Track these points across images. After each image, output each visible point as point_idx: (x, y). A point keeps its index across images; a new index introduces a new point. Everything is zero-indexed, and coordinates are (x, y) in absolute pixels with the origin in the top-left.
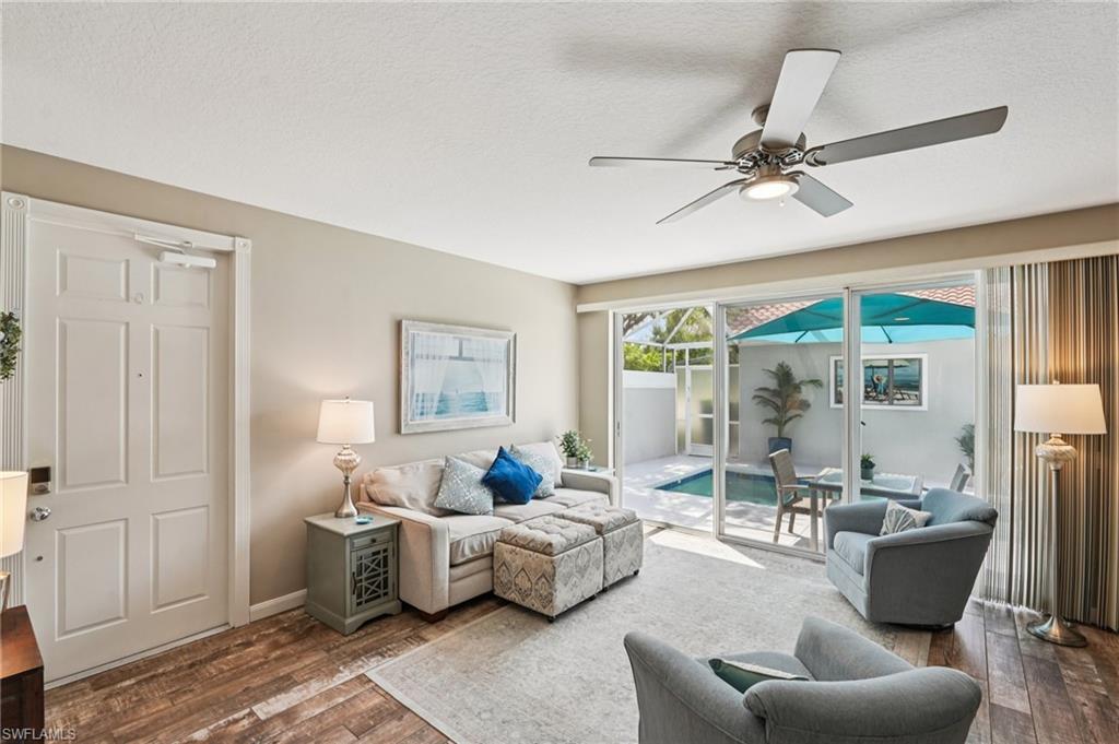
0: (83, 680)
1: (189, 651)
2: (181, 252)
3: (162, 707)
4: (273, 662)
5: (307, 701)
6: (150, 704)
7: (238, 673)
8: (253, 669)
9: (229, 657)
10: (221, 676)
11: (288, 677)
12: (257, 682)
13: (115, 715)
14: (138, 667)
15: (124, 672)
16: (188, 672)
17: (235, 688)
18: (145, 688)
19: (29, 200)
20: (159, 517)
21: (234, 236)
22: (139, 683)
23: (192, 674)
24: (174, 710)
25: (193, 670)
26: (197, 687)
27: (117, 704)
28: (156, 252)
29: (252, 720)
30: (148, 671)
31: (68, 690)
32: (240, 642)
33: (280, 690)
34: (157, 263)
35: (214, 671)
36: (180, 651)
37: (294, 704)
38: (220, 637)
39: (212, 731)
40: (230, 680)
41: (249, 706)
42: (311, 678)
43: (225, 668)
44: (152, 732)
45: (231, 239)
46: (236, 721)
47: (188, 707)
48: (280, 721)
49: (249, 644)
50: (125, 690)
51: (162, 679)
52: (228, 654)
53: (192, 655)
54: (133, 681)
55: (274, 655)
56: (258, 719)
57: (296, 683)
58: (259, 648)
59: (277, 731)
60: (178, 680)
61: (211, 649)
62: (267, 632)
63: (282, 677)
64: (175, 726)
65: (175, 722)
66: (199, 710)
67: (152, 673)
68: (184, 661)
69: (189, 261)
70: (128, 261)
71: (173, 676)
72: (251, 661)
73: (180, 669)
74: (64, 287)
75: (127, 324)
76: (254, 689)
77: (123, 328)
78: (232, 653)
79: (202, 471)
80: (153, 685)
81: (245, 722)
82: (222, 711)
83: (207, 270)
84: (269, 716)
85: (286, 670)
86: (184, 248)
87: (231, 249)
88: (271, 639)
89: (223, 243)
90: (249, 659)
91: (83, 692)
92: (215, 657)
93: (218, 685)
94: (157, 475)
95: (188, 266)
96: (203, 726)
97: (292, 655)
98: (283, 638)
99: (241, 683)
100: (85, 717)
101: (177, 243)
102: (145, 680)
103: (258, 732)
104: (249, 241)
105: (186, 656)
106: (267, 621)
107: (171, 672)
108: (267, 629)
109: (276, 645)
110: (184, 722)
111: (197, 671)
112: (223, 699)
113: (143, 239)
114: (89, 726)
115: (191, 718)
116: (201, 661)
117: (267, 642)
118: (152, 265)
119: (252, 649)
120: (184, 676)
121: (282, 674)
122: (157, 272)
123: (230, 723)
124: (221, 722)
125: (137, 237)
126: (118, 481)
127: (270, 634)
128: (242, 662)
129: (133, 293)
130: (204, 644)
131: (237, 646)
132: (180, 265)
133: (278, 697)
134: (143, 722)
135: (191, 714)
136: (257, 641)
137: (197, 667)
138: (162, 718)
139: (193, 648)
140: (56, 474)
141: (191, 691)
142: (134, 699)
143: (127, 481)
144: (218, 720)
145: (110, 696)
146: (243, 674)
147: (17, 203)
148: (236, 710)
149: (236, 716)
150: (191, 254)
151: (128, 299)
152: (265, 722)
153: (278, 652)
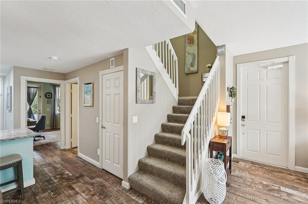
0: (250, 161)
1: (273, 168)
2: (273, 66)
3: (261, 173)
4: (295, 182)
5: (298, 196)
6: (259, 172)
7: (282, 178)
8: (288, 180)
9: (283, 174)
10: (277, 176)
11: (297, 188)
12: (287, 183)
13: (252, 169)
14: (261, 164)
15: (258, 164)
16: (271, 171)
17: (280, 181)
18: (260, 169)
19: (241, 64)
20: (268, 132)
21: (289, 56)
22: (259, 167)
23: (271, 172)
24: (263, 175)
25: (272, 171)
26: (270, 175)
27: (253, 168)
28: (266, 67)
29: (278, 188)
30: (262, 166)
31: (247, 161)
32: (289, 173)
33: (291, 188)
34: (267, 70)
35: (276, 174)
36: (272, 167)
37: (293, 194)
38: (284, 169)
39: (268, 184)
40: (279, 178)
41: (280, 186)
42: (305, 193)
43: (280, 175)
44: (256, 176)
45: (288, 57)
46: (274, 186)
47: (266, 177)
48: (286, 194)
49: (291, 175)
50: (256, 167)
51: (264, 169)
52: (283, 173)
53: (274, 169)
54: (258, 166)
55: (296, 181)
56: (280, 189)
57: (298, 190)
58: (293, 177)
59: (284, 195)
60: (267, 171)
61: (279, 170)
62: (299, 175)
63: (295, 187)
64: (261, 178)
65: (261, 177)
66: (267, 179)
67: (263, 167)
68: (271, 169)
69: (275, 67)
70: (260, 71)
71: (267, 170)
72: (288, 178)
73: (269, 170)
74: (247, 80)
75: (260, 86)
76: (284, 184)
77: (259, 87)
78: (284, 174)
79: (279, 123)
80: (262, 169)
81: (277, 188)
82: (272, 182)
83: (281, 68)
84: (284, 191)
85: (298, 186)
86: (274, 64)
87: (288, 60)
88: (299, 177)
89: (285, 59)
90: (288, 177)
91: (249, 163)
92: (279, 172)
93: (275, 177)
94: (267, 121)
95: (275, 68)
96: (266, 182)
97: (303, 184)
98: (303, 179)
99: (282, 181)
100: (247, 167)
101: (271, 64)
102: (261, 167)
103: (278, 191)
104: (294, 56)
105: (272, 168)
106: (301, 173)
107: (267, 169)
108: (300, 175)
109: (300, 180)
110: (263, 179)
111: (273, 172)
112: (274, 180)
113: (262, 65)
114: (247, 168)
115: (265, 179)
116: (275, 171)
117: (297, 177)
118: (266, 71)
119: (291, 176)
120: (269, 171)
121: (295, 186)
122: (267, 72)
123: (273, 185)
124: (271, 184)
125: (261, 65)
126: (258, 121)
127: (300, 176)
128: (285, 177)
129: (261, 79)
130: (278, 168)
131: (287, 173)
132: (273, 69)
133: (290, 189)
134: (255, 173)
135: (265, 178)
136: (294, 175)
137: (273, 171)
138: (259, 175)
139: (275, 168)
140: (246, 117)
141: (269, 175)
142: (257, 169)
143: (260, 122)
144: (270, 183)
145: (253, 166)
146: (284, 179)
147: (239, 66)
148: (276, 184)
149: (275, 185)
150: (276, 65)
151: (260, 80)
152: (282, 191)
153: (299, 181)
